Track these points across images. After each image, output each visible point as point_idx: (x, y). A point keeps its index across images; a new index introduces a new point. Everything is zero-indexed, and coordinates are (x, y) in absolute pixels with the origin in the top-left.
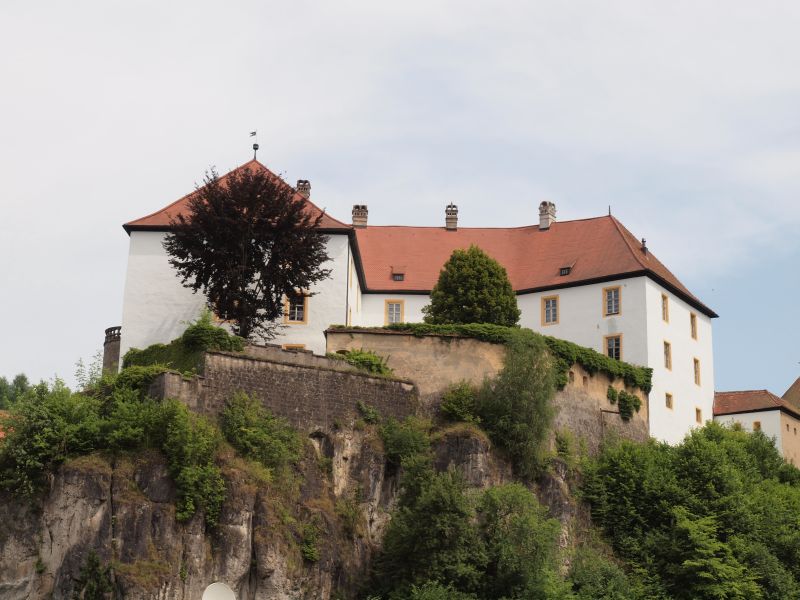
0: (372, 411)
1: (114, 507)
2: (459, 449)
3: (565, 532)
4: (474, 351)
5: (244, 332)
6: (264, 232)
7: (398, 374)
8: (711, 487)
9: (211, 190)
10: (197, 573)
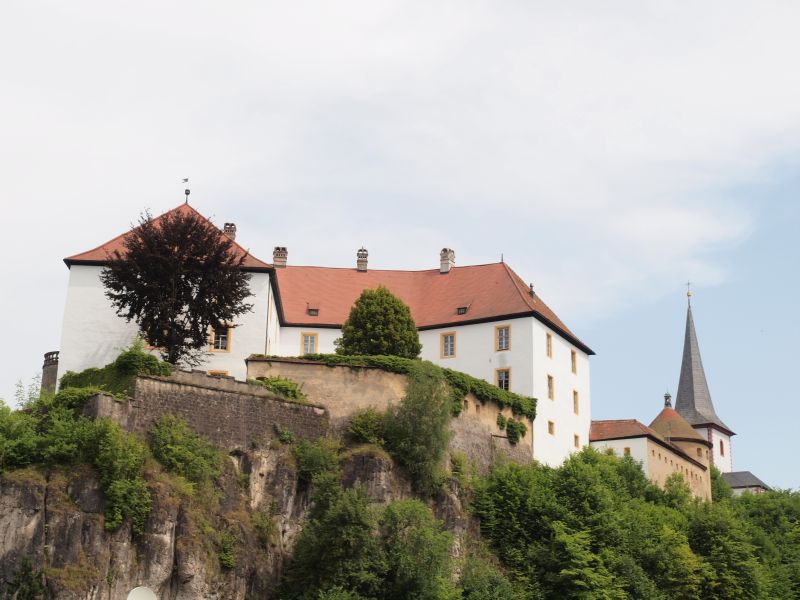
0: (287, 432)
1: (47, 516)
2: (364, 468)
3: (457, 544)
4: (379, 381)
5: (173, 359)
6: (193, 269)
7: (311, 400)
8: (586, 504)
9: (145, 230)
10: (122, 577)
